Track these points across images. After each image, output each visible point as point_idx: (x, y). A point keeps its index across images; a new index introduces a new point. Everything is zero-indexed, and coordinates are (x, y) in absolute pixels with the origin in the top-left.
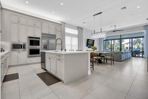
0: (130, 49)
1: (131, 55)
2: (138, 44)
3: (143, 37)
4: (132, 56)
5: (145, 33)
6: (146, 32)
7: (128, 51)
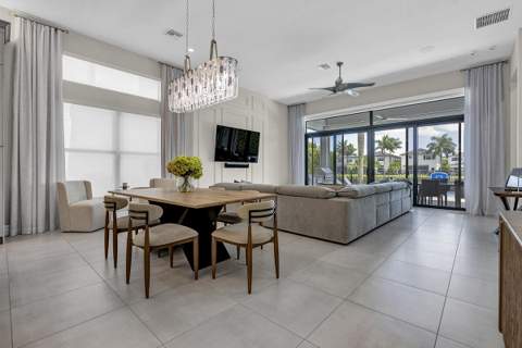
0: (407, 173)
1: (408, 202)
2: (444, 155)
3: (460, 119)
4: (415, 204)
5: (468, 101)
6: (474, 95)
7: (398, 180)
